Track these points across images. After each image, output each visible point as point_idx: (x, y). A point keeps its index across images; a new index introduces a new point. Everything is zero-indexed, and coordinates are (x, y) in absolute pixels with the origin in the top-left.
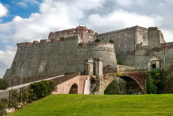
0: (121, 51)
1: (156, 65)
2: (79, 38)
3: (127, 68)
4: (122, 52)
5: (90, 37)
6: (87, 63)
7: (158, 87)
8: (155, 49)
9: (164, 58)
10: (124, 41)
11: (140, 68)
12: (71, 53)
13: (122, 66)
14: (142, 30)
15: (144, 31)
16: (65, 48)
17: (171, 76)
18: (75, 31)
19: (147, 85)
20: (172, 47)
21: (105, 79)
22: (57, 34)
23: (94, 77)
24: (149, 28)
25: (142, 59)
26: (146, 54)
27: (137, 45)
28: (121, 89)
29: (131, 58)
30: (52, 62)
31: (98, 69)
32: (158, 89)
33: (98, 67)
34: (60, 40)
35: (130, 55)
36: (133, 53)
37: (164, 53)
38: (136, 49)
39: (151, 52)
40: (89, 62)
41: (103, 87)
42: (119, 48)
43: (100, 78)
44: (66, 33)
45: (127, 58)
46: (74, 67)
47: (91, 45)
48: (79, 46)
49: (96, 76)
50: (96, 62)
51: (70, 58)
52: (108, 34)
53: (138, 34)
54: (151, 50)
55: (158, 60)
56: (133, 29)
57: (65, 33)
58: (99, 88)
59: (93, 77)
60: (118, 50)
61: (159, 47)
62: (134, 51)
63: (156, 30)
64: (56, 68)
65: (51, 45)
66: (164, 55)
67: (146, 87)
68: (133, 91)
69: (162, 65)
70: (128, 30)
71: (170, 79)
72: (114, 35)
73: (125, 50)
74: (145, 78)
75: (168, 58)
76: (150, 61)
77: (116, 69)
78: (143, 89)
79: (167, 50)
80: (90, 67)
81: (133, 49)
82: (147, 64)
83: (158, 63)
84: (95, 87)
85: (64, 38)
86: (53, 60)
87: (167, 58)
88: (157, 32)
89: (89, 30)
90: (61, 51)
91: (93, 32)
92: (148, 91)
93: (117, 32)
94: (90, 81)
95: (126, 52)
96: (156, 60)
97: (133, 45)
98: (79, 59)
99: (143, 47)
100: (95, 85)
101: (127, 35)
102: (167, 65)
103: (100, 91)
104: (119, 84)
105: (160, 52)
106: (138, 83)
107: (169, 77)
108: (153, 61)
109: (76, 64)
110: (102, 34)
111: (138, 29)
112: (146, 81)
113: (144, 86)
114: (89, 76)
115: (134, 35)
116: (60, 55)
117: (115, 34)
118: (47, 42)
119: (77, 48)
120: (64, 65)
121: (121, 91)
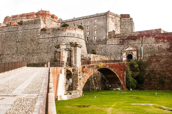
0: (90, 39)
1: (132, 56)
2: (42, 22)
3: (101, 59)
4: (92, 41)
5: (53, 23)
6: (58, 50)
7: (137, 81)
8: (131, 37)
9: (142, 48)
10: (94, 28)
11: (114, 59)
12: (32, 40)
13: (96, 55)
14: (114, 17)
15: (116, 18)
16: (24, 34)
17: (151, 68)
18: (36, 16)
19: (127, 78)
20: (150, 35)
21: (83, 72)
22: (14, 19)
23: (71, 69)
24: (121, 15)
25: (116, 48)
26: (120, 43)
27: (109, 33)
28: (96, 83)
29: (102, 47)
30: (8, 50)
31: (75, 58)
32: (137, 83)
33: (75, 56)
34: (18, 24)
35: (101, 44)
36: (105, 42)
37: (142, 42)
38: (108, 37)
39: (126, 41)
40: (61, 48)
41: (81, 83)
42: (88, 36)
43: (78, 71)
44: (25, 17)
45: (97, 48)
46: (36, 57)
47: (57, 30)
48: (42, 32)
49: (72, 68)
50: (73, 48)
51: (31, 46)
52: (74, 21)
53: (110, 20)
54: (126, 39)
55: (136, 50)
56: (104, 15)
57: (23, 17)
58: (77, 85)
59: (69, 69)
60: (86, 38)
61: (136, 35)
62: (106, 40)
63: (129, 17)
64: (12, 58)
65: (6, 30)
66: (142, 45)
67: (125, 81)
68: (110, 86)
69: (139, 55)
70: (98, 16)
71: (150, 71)
72: (81, 21)
73: (95, 39)
74: (124, 70)
75: (147, 48)
76: (125, 51)
77: (90, 59)
78: (122, 83)
79: (145, 38)
80: (63, 55)
81: (104, 38)
82: (122, 54)
83: (135, 54)
84: (71, 84)
85: (23, 22)
86: (8, 48)
87: (145, 48)
88: (130, 20)
89: (52, 15)
90: (19, 37)
91: (57, 18)
92: (128, 86)
93: (86, 18)
94: (65, 76)
95: (95, 40)
96: (133, 49)
97: (104, 33)
98: (41, 48)
99: (116, 36)
100: (71, 80)
101: (97, 21)
102: (145, 56)
103: (78, 89)
104: (94, 78)
105: (137, 41)
106: (118, 76)
107: (148, 69)
108: (129, 51)
109: (38, 53)
110: (67, 20)
111: (110, 16)
112: (125, 73)
113: (124, 80)
114: (65, 68)
115: (105, 22)
116: (18, 42)
117: (83, 20)
118: (1, 26)
119: (39, 34)
120: (23, 54)
121: (97, 86)
